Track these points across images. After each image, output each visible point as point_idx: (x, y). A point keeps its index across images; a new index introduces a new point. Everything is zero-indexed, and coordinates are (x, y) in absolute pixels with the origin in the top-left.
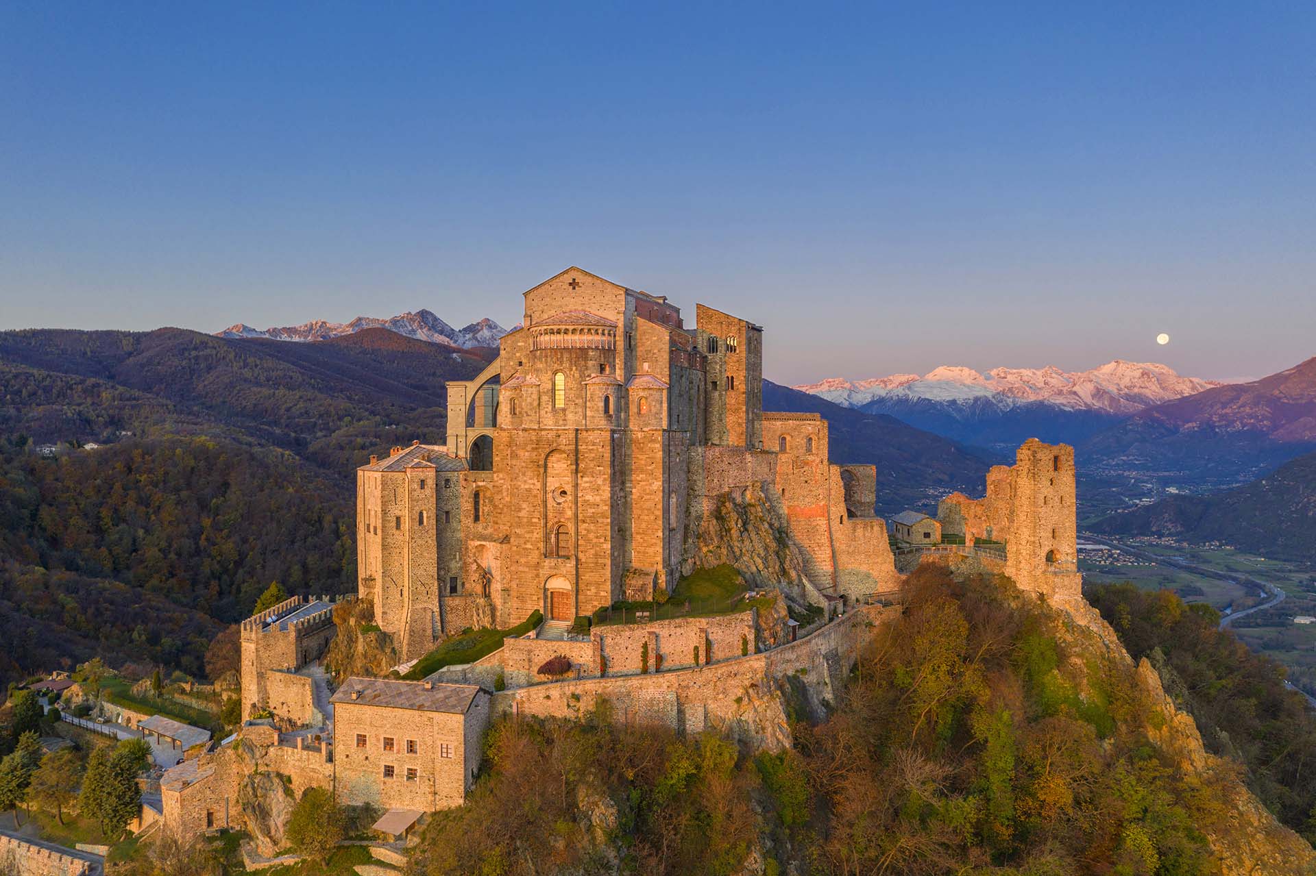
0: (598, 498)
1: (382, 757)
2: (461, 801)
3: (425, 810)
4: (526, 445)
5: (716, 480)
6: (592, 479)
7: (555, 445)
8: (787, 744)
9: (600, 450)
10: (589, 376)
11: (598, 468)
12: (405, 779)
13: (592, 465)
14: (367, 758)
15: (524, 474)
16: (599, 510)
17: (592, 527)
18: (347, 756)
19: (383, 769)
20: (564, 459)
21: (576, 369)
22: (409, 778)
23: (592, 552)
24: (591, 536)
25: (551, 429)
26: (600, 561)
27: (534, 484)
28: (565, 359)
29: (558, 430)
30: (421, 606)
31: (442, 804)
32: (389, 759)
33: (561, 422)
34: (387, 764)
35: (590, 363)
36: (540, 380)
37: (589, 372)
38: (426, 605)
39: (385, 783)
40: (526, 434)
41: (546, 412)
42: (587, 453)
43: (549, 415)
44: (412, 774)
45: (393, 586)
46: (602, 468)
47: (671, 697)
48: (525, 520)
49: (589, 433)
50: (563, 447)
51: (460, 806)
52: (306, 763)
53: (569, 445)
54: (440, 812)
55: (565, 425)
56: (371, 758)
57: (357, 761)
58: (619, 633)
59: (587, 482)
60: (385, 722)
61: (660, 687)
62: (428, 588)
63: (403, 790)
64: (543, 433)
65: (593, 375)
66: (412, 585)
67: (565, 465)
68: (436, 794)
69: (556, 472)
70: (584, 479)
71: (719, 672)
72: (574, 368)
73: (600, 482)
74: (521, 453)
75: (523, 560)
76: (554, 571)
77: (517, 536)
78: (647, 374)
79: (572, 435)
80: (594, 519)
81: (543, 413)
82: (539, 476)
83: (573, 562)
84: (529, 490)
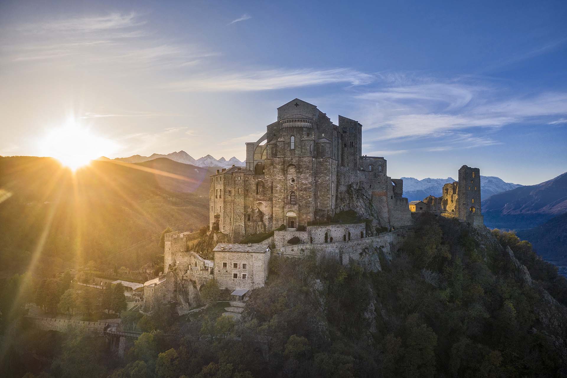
0: (307, 182)
1: (233, 271)
2: (263, 285)
3: (249, 289)
4: (279, 163)
5: (347, 179)
6: (305, 175)
7: (291, 162)
8: (380, 269)
9: (308, 164)
10: (304, 137)
11: (307, 171)
12: (242, 278)
13: (305, 170)
14: (227, 271)
15: (278, 174)
16: (308, 186)
17: (305, 192)
18: (219, 271)
19: (233, 275)
20: (294, 168)
21: (299, 135)
22: (243, 278)
23: (304, 202)
24: (304, 196)
25: (289, 157)
26: (308, 205)
27: (282, 177)
28: (295, 131)
29: (292, 157)
30: (238, 224)
31: (256, 287)
32: (235, 271)
33: (293, 154)
34: (234, 273)
35: (304, 133)
36: (285, 139)
37: (303, 136)
38: (240, 224)
39: (234, 280)
40: (279, 159)
41: (287, 151)
42: (302, 165)
43: (288, 152)
44: (244, 276)
45: (227, 217)
46: (308, 171)
47: (337, 251)
48: (279, 191)
49: (304, 158)
50: (293, 163)
51: (263, 287)
52: (202, 275)
53: (296, 162)
54: (255, 290)
55: (294, 155)
56: (229, 271)
57: (223, 273)
58: (317, 229)
59: (302, 176)
60: (234, 258)
61: (333, 247)
62: (241, 217)
63: (241, 282)
64: (286, 158)
65: (305, 137)
66: (235, 216)
67: (294, 170)
68: (253, 283)
69: (291, 173)
70: (302, 175)
71: (354, 243)
72: (298, 134)
73: (308, 176)
74: (277, 166)
75: (278, 206)
76: (290, 210)
77: (276, 197)
78: (324, 138)
79: (297, 159)
80: (305, 190)
81: (286, 151)
82: (284, 174)
83: (297, 206)
84: (280, 180)
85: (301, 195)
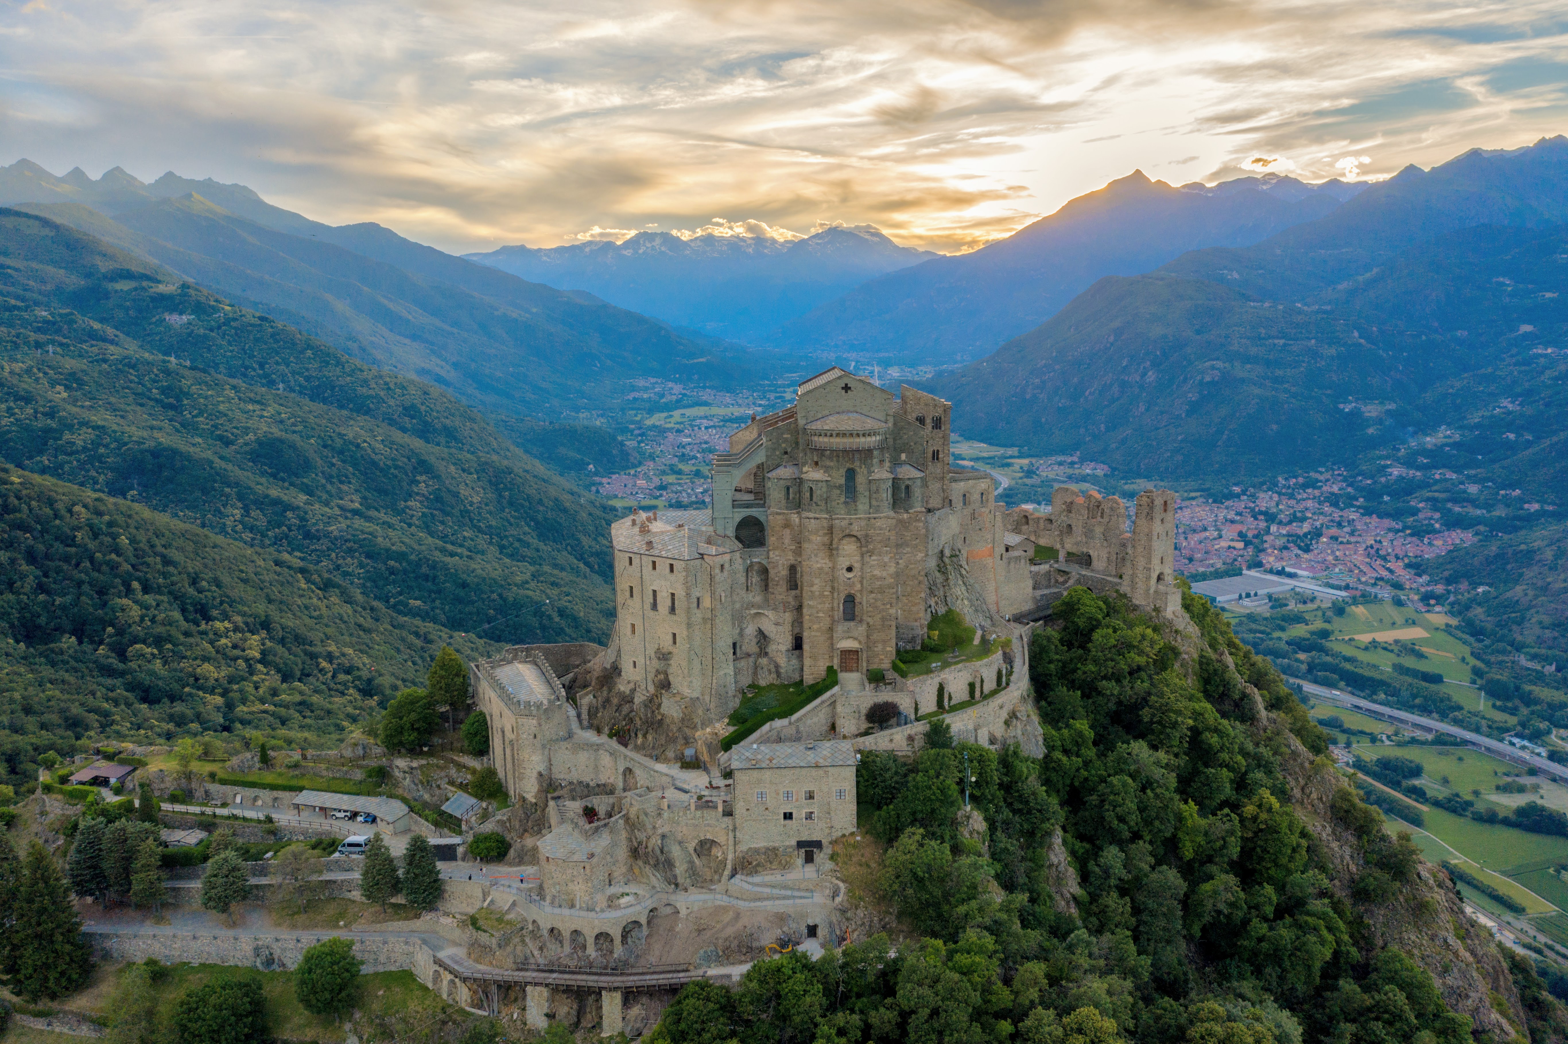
0: (884, 574)
1: (781, 807)
2: (855, 829)
4: (819, 531)
6: (879, 558)
7: (847, 531)
9: (888, 534)
10: (873, 472)
11: (884, 548)
12: (804, 821)
13: (880, 547)
14: (766, 808)
15: (816, 556)
16: (885, 581)
17: (879, 596)
18: (747, 809)
20: (855, 542)
21: (865, 467)
22: (808, 820)
23: (880, 616)
24: (879, 603)
25: (843, 518)
26: (887, 623)
27: (824, 561)
28: (856, 459)
29: (848, 518)
30: (723, 672)
32: (786, 807)
33: (850, 510)
34: (785, 811)
35: (874, 461)
36: (830, 476)
37: (872, 468)
38: (726, 671)
39: (784, 826)
40: (818, 522)
41: (838, 504)
42: (874, 536)
43: (840, 505)
44: (810, 816)
46: (888, 548)
48: (817, 593)
49: (877, 519)
50: (854, 533)
51: (855, 833)
52: (704, 821)
53: (860, 530)
55: (855, 514)
56: (771, 809)
57: (756, 812)
58: (924, 682)
59: (873, 560)
60: (784, 780)
62: (727, 656)
63: (802, 830)
64: (835, 521)
65: (876, 471)
67: (856, 547)
69: (847, 552)
70: (872, 558)
72: (863, 466)
73: (886, 559)
74: (813, 538)
75: (815, 627)
76: (847, 635)
77: (810, 607)
78: (905, 463)
79: (863, 523)
80: (881, 590)
81: (834, 504)
82: (831, 556)
83: (865, 626)
84: (821, 569)
85: (872, 601)
